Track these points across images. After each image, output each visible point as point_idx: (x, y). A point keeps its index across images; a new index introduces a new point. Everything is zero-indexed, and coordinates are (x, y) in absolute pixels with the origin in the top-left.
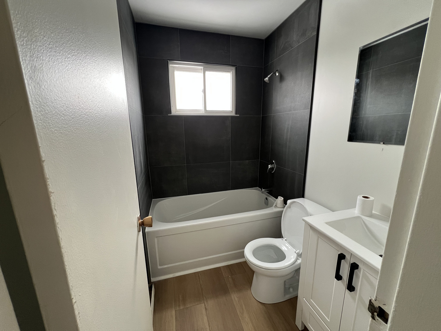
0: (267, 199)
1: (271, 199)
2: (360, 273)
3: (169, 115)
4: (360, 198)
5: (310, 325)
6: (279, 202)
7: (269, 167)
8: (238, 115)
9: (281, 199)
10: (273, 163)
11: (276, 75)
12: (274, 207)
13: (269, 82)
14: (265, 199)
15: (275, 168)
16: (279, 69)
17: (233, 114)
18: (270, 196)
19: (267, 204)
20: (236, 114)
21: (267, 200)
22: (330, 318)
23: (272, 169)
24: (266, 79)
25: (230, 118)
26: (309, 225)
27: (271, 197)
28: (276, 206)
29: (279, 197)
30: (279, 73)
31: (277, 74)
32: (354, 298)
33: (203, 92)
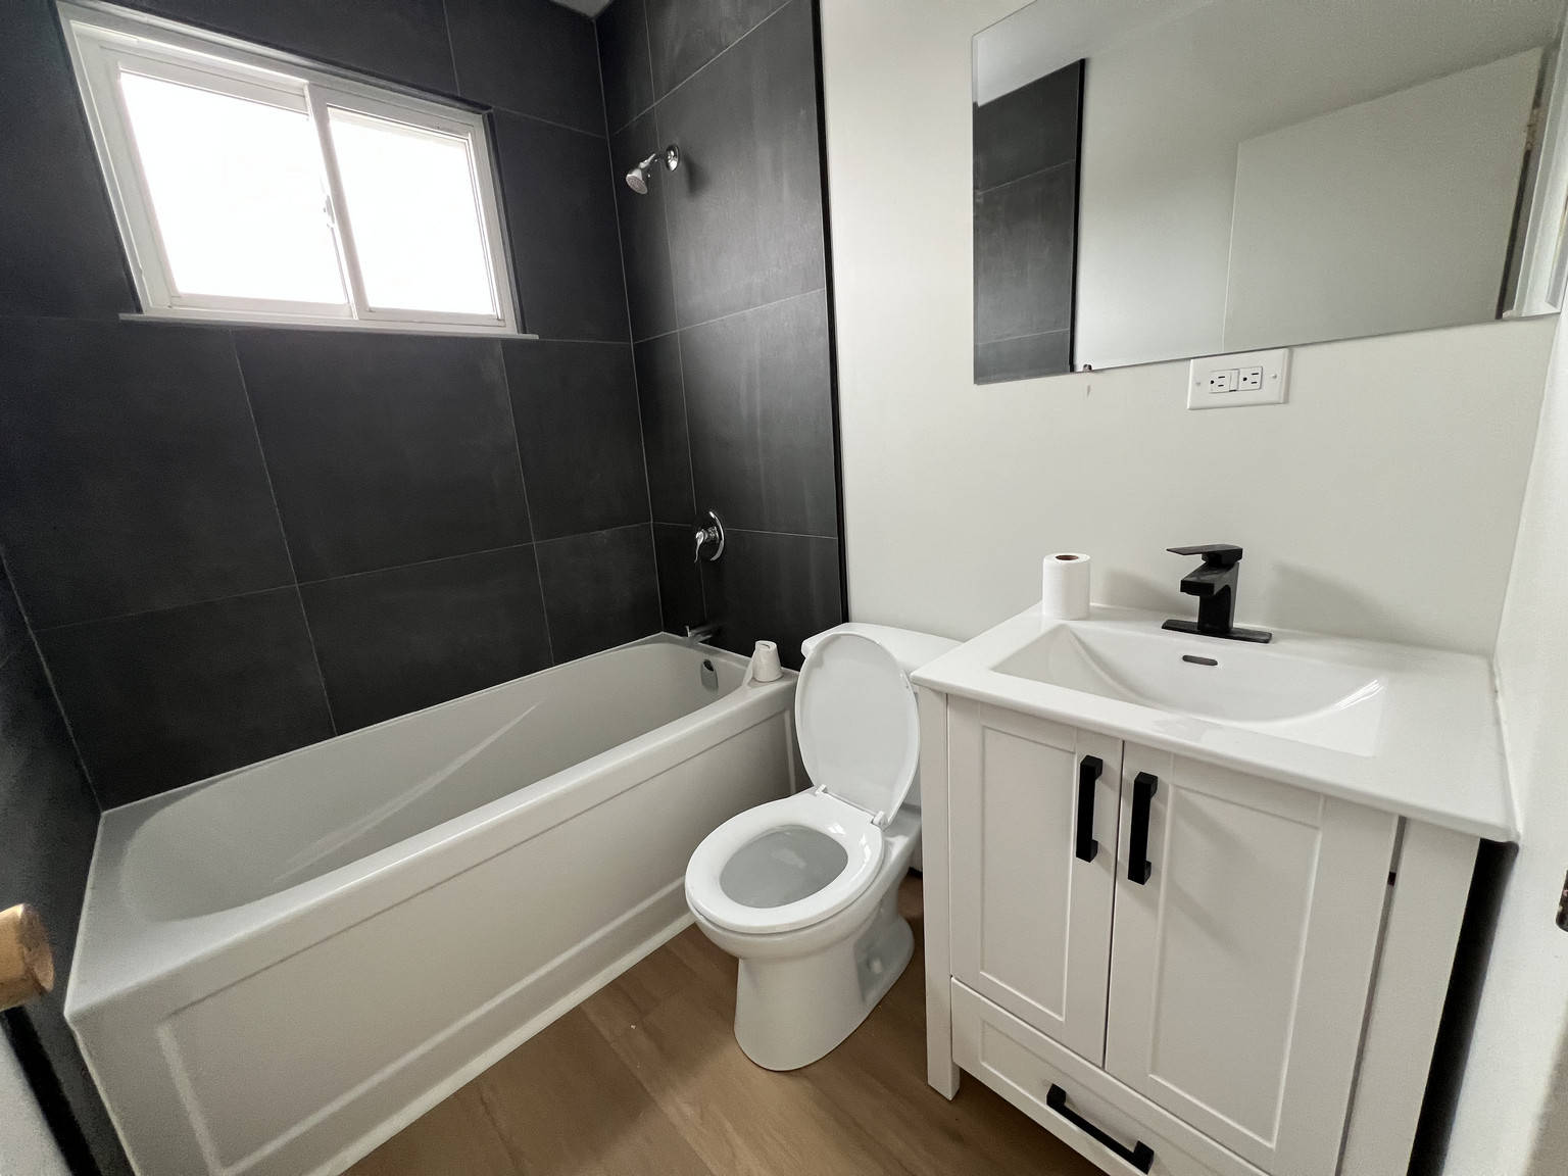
0: (708, 665)
1: (726, 660)
2: (1165, 802)
3: (124, 316)
4: (1050, 563)
5: (990, 1065)
6: (763, 660)
7: (700, 542)
8: (536, 337)
9: (766, 650)
10: (712, 523)
11: (668, 166)
12: (749, 684)
13: (645, 191)
14: (702, 666)
15: (722, 542)
16: (676, 142)
17: (510, 330)
18: (719, 652)
19: (712, 685)
20: (525, 333)
21: (711, 669)
22: (1064, 1013)
23: (711, 545)
24: (635, 176)
25: (499, 350)
26: (938, 693)
27: (726, 654)
28: (754, 679)
29: (758, 644)
30: (684, 159)
31: (673, 164)
32: (1151, 904)
33: (331, 214)
